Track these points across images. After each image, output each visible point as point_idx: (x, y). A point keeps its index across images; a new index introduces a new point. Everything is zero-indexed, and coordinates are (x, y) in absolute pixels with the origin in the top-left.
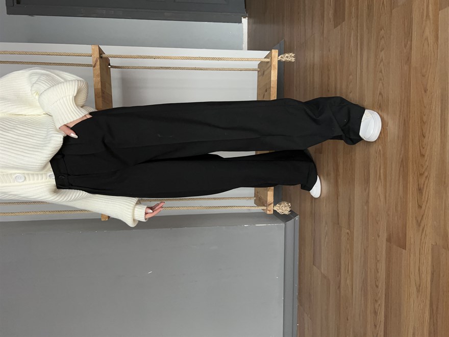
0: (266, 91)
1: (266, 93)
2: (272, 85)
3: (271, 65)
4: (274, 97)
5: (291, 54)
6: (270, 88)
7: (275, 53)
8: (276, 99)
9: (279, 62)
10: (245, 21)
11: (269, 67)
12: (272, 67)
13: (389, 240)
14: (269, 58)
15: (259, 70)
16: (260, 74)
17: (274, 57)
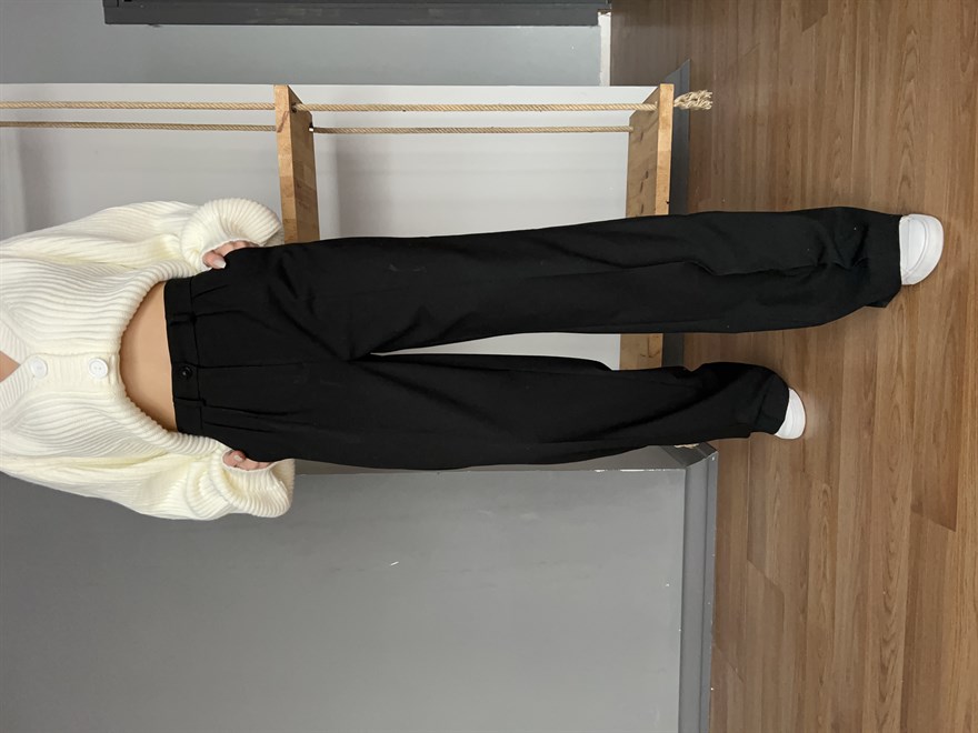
0: (647, 177)
2: (659, 164)
3: (658, 119)
5: (703, 93)
6: (655, 169)
7: (667, 90)
9: (677, 111)
10: (605, 20)
11: (653, 124)
12: (661, 122)
13: (917, 508)
14: (652, 103)
15: (631, 128)
16: (633, 138)
17: (666, 100)
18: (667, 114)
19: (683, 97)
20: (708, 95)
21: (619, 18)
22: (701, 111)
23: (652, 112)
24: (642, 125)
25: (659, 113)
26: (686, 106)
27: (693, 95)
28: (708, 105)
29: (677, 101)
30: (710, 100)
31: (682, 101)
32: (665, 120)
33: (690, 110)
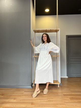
2: (54, 83)
7: (59, 84)
10: (67, 77)
13: (32, 102)
16: (56, 81)
22: (58, 86)
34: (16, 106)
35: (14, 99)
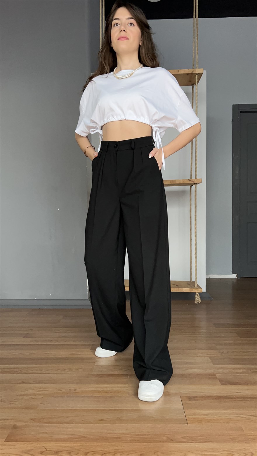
0: (176, 286)
1: (175, 286)
2: (180, 288)
3: (193, 288)
4: (173, 290)
5: (200, 301)
6: (178, 288)
7: (200, 291)
8: (171, 291)
9: (195, 293)
10: (234, 276)
11: (192, 287)
12: (191, 289)
14: (197, 287)
15: (191, 282)
16: (188, 282)
17: (198, 290)
18: (194, 291)
19: (199, 296)
20: (199, 302)
21: (235, 281)
22: (194, 300)
23: (195, 287)
24: (191, 284)
25: (194, 288)
26: (196, 296)
27: (199, 298)
28: (196, 302)
29: (198, 294)
30: (198, 303)
31: (198, 295)
32: (192, 290)
33: (195, 297)
34: (31, 354)
35: (24, 337)
